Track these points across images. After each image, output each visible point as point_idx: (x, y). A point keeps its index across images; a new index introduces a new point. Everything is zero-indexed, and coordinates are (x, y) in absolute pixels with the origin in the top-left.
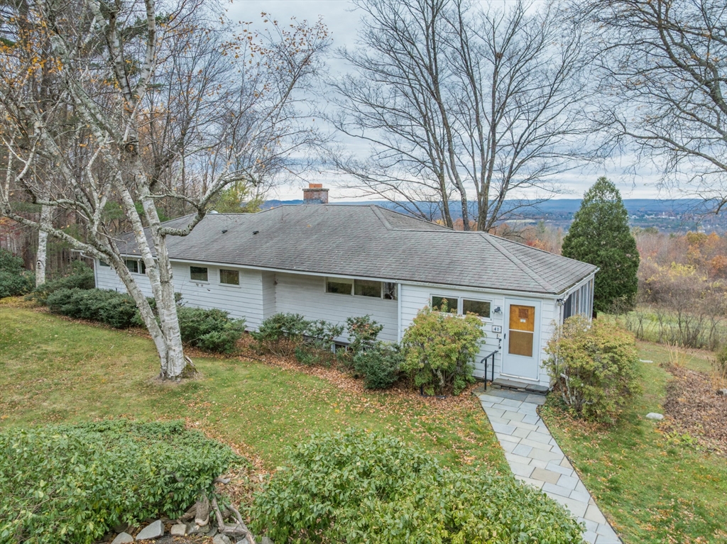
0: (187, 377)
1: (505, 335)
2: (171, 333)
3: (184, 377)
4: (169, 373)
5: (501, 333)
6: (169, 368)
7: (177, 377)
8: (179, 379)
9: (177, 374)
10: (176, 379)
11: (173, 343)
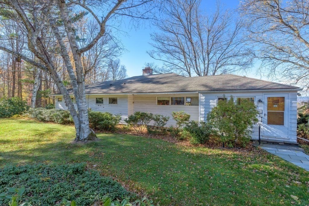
0: (91, 140)
1: (265, 114)
2: (83, 113)
3: (89, 140)
4: (81, 137)
5: (262, 113)
6: (81, 134)
7: (85, 139)
8: (86, 141)
9: (85, 138)
10: (84, 141)
11: (83, 119)
